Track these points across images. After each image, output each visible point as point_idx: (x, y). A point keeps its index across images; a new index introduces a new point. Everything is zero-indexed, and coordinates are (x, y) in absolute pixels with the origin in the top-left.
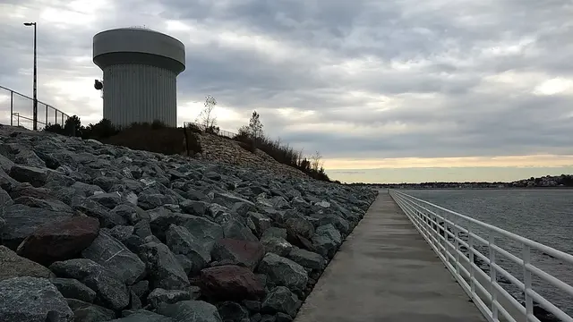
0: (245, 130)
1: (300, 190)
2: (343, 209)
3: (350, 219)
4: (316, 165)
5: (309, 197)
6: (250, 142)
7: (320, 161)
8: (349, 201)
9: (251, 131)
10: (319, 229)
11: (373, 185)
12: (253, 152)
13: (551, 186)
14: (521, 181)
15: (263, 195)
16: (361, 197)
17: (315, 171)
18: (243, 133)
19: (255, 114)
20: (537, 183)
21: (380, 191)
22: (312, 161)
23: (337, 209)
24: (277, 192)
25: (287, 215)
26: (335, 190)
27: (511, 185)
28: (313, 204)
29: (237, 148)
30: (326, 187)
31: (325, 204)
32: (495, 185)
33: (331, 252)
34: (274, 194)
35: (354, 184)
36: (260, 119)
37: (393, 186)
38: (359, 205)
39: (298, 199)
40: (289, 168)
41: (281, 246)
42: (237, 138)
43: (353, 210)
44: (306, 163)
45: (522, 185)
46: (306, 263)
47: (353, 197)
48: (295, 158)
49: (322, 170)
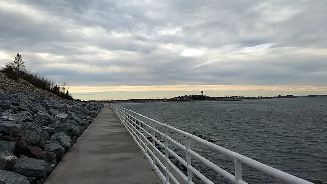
0: (10, 65)
1: (46, 106)
2: (77, 118)
3: (82, 125)
4: (64, 89)
5: (52, 111)
6: (14, 74)
7: (67, 87)
8: (83, 113)
9: (15, 66)
10: (52, 137)
11: (101, 101)
12: (16, 80)
13: (187, 100)
14: (175, 98)
15: (10, 111)
16: (93, 108)
17: (63, 93)
18: (9, 67)
19: (18, 55)
20: (181, 99)
21: (105, 105)
22: (61, 87)
23: (72, 119)
24: (25, 108)
25: (23, 128)
26: (75, 105)
27: (170, 100)
28: (54, 116)
29: (4, 78)
30: (68, 103)
31: (64, 116)
32: (163, 100)
33: (59, 156)
34: (20, 110)
35: (89, 101)
36: (22, 58)
37: (112, 102)
38: (90, 114)
39: (42, 112)
40: (44, 91)
41: (5, 160)
42: (4, 71)
43: (86, 118)
44: (56, 88)
45: (175, 99)
46: (29, 173)
47: (86, 109)
48: (49, 85)
49: (68, 93)
